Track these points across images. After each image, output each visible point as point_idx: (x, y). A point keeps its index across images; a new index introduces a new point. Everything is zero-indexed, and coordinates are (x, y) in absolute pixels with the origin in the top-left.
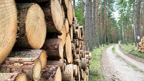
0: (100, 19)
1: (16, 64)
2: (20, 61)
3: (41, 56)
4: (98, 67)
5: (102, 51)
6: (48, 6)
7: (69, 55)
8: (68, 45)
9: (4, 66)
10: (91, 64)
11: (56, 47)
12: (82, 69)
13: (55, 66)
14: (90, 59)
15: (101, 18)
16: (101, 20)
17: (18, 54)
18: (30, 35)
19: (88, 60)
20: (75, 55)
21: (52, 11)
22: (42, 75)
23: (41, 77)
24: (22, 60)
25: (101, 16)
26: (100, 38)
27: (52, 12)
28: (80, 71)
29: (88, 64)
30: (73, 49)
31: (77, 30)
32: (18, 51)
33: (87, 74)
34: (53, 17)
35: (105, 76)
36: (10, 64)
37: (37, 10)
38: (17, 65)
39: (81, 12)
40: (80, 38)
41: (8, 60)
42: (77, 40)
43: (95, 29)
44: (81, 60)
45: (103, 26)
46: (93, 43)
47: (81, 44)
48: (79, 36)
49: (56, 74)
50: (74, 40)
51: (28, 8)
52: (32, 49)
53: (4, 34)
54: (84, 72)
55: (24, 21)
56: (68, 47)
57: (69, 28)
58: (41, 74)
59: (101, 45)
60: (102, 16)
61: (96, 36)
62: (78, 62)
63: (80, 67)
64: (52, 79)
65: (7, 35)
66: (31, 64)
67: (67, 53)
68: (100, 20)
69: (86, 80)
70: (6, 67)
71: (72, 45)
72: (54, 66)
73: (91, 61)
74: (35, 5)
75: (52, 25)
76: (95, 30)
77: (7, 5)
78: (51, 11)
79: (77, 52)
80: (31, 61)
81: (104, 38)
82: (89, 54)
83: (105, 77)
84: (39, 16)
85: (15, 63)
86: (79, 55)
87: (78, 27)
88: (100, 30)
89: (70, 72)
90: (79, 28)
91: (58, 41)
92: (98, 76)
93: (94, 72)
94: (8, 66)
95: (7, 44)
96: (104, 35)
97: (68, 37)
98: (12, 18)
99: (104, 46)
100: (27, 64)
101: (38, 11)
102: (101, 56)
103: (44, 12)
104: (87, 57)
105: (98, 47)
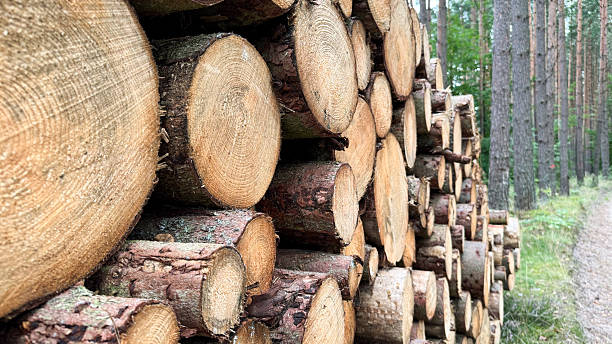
0: (574, 52)
1: (149, 266)
2: (162, 255)
3: (246, 238)
4: (556, 286)
5: (583, 208)
6: (285, 34)
7: (392, 228)
8: (388, 186)
9: (112, 269)
10: (516, 268)
11: (321, 199)
12: (464, 289)
13: (311, 276)
14: (510, 247)
15: (578, 48)
16: (578, 56)
17: (167, 229)
18: (210, 158)
19: (499, 250)
20: (426, 229)
21: (297, 54)
22: (245, 309)
23: (242, 320)
24: (169, 251)
25: (578, 37)
26: (575, 146)
27: (298, 59)
28: (455, 298)
29: (501, 268)
30: (412, 202)
31: (439, 116)
32: (170, 216)
33: (494, 314)
34: (303, 78)
35: (589, 330)
36: (132, 266)
37: (235, 59)
38: (151, 270)
39: (477, 26)
40: (457, 150)
41: (127, 250)
42: (438, 163)
43: (549, 104)
44: (461, 252)
45: (592, 88)
46: (538, 170)
47: (464, 178)
48: (451, 145)
49: (312, 308)
50: (426, 163)
51: (197, 57)
52: (218, 206)
53: (111, 158)
54: (473, 305)
55: (182, 108)
56: (386, 196)
57: (390, 112)
58: (241, 307)
59: (580, 179)
60: (583, 36)
61: (551, 138)
62: (443, 262)
63: (452, 283)
64: (294, 327)
65: (121, 162)
66: (196, 270)
67: (380, 219)
68: (575, 58)
69: (487, 339)
70: (118, 272)
71: (409, 184)
72: (311, 273)
73: (519, 256)
74: (225, 40)
75: (302, 112)
76: (548, 108)
77: (117, 57)
78: (293, 56)
79: (436, 216)
80: (198, 256)
81: (595, 145)
82: (505, 223)
83: (589, 335)
84: (245, 80)
85: (147, 263)
86: (452, 230)
87: (443, 104)
88: (573, 105)
89: (396, 303)
90: (448, 106)
91: (332, 175)
92: (551, 328)
93: (531, 307)
94: (126, 270)
95: (122, 194)
96: (595, 129)
97: (390, 153)
98: (139, 101)
99: (594, 184)
100: (184, 269)
101: (241, 61)
102: (577, 232)
103: (269, 63)
104: (495, 236)
105: (565, 189)
